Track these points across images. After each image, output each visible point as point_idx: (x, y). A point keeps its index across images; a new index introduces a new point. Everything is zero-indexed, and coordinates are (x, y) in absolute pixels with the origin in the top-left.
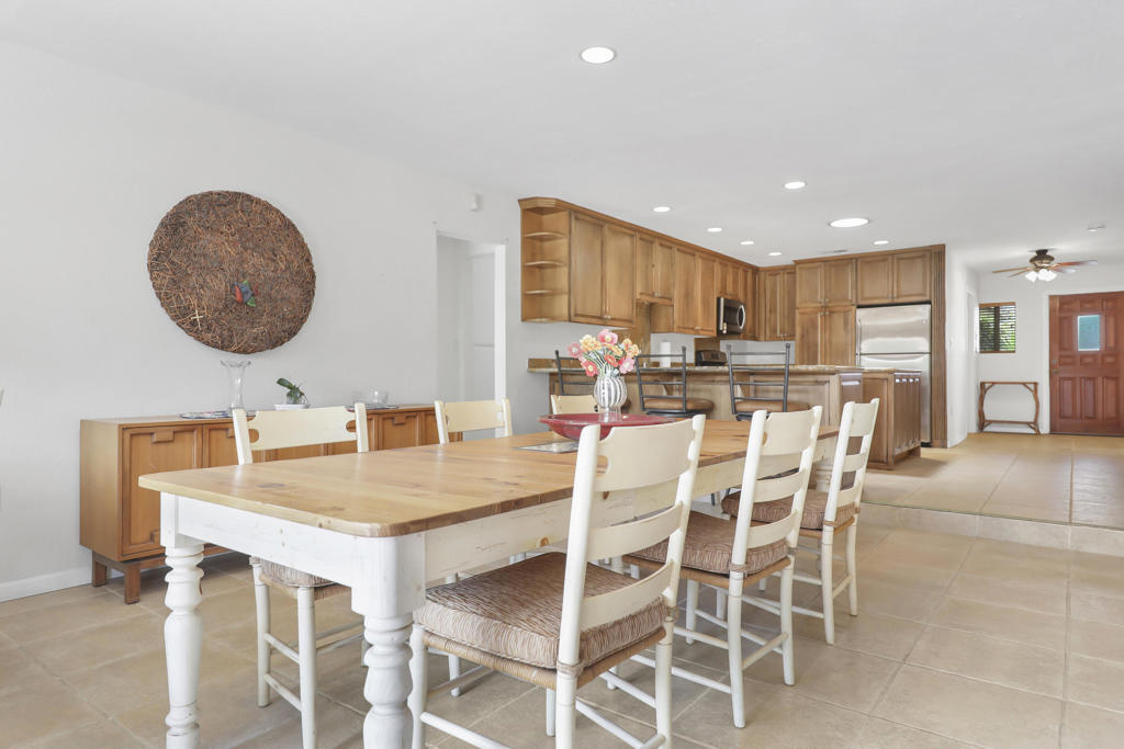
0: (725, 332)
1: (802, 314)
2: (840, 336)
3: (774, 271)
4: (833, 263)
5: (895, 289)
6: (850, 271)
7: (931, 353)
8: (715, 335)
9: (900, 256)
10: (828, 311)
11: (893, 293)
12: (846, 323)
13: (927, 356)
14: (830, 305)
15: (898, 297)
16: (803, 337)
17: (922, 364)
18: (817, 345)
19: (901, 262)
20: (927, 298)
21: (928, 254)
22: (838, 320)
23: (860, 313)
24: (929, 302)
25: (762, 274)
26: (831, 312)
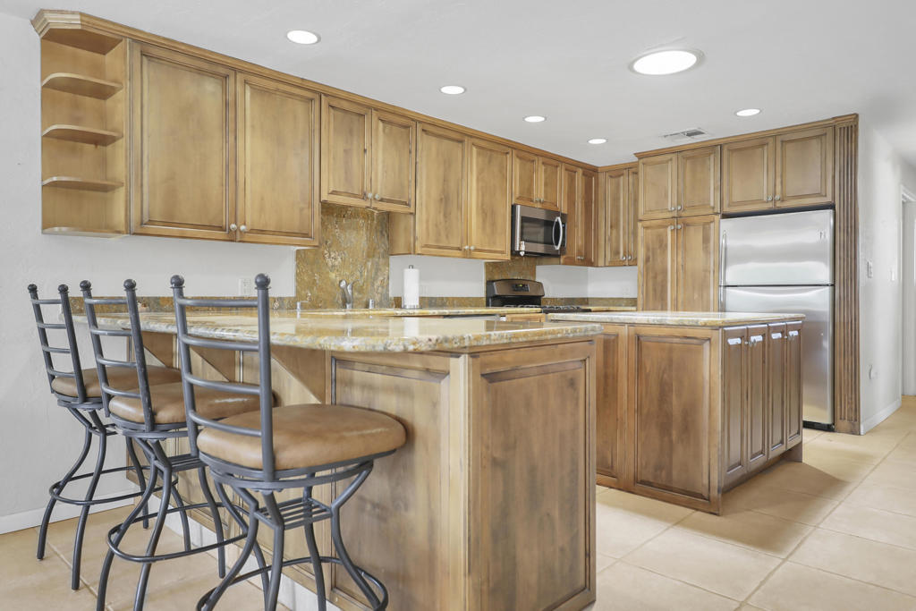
0: (522, 254)
1: (646, 228)
2: (697, 259)
3: (616, 172)
4: (689, 153)
5: (779, 188)
6: (712, 163)
7: (833, 285)
8: (507, 257)
9: (787, 137)
10: (681, 223)
11: (775, 194)
12: (706, 240)
13: (827, 290)
14: (683, 214)
15: (782, 200)
16: (647, 260)
17: (819, 301)
18: (665, 272)
19: (788, 146)
20: (828, 199)
21: (830, 132)
22: (695, 236)
23: (726, 225)
24: (831, 206)
25: (602, 177)
26: (686, 225)
